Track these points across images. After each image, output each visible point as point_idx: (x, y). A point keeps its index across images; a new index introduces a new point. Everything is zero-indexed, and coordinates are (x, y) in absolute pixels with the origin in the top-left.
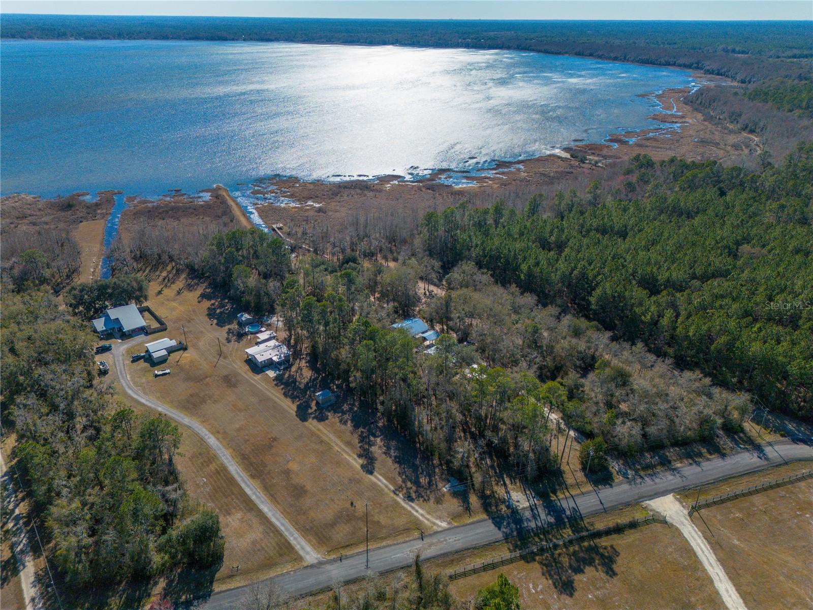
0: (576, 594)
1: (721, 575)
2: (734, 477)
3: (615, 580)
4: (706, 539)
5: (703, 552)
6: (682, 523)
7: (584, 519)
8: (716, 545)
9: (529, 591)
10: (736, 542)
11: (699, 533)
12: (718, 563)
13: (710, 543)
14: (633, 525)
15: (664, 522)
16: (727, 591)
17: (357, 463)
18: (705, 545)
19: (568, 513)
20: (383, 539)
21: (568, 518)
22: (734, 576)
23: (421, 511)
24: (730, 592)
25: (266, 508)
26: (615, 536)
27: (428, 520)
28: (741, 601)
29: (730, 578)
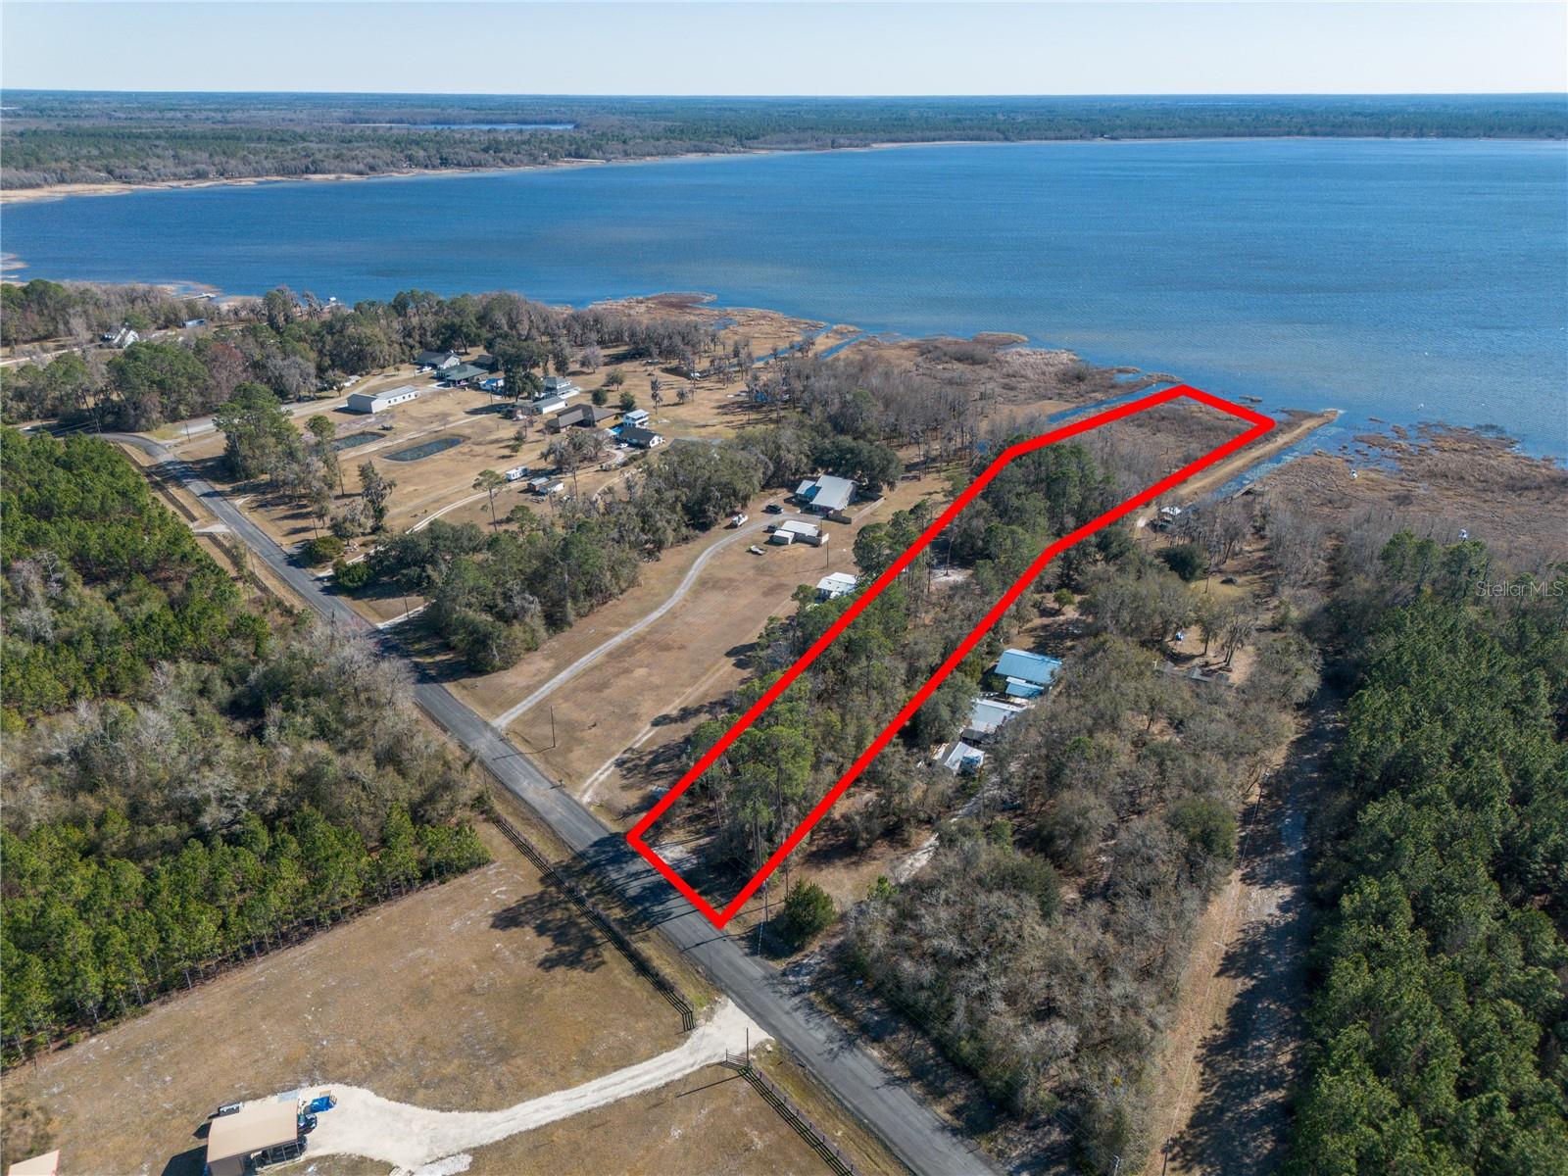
0: (497, 932)
1: (583, 1101)
2: (886, 1147)
3: (535, 971)
4: (667, 1085)
5: (633, 1078)
6: (693, 1051)
7: (655, 929)
8: (657, 1102)
9: (493, 887)
10: (676, 1133)
11: (678, 1076)
12: (611, 1100)
13: (658, 1090)
14: (662, 986)
15: (689, 1025)
16: (548, 1108)
17: (672, 709)
18: (650, 1082)
19: (656, 909)
20: (547, 761)
21: (646, 909)
22: (589, 1121)
23: (602, 778)
24: (548, 1112)
25: (564, 675)
26: (629, 965)
27: (591, 785)
28: (532, 1126)
29: (579, 1115)
